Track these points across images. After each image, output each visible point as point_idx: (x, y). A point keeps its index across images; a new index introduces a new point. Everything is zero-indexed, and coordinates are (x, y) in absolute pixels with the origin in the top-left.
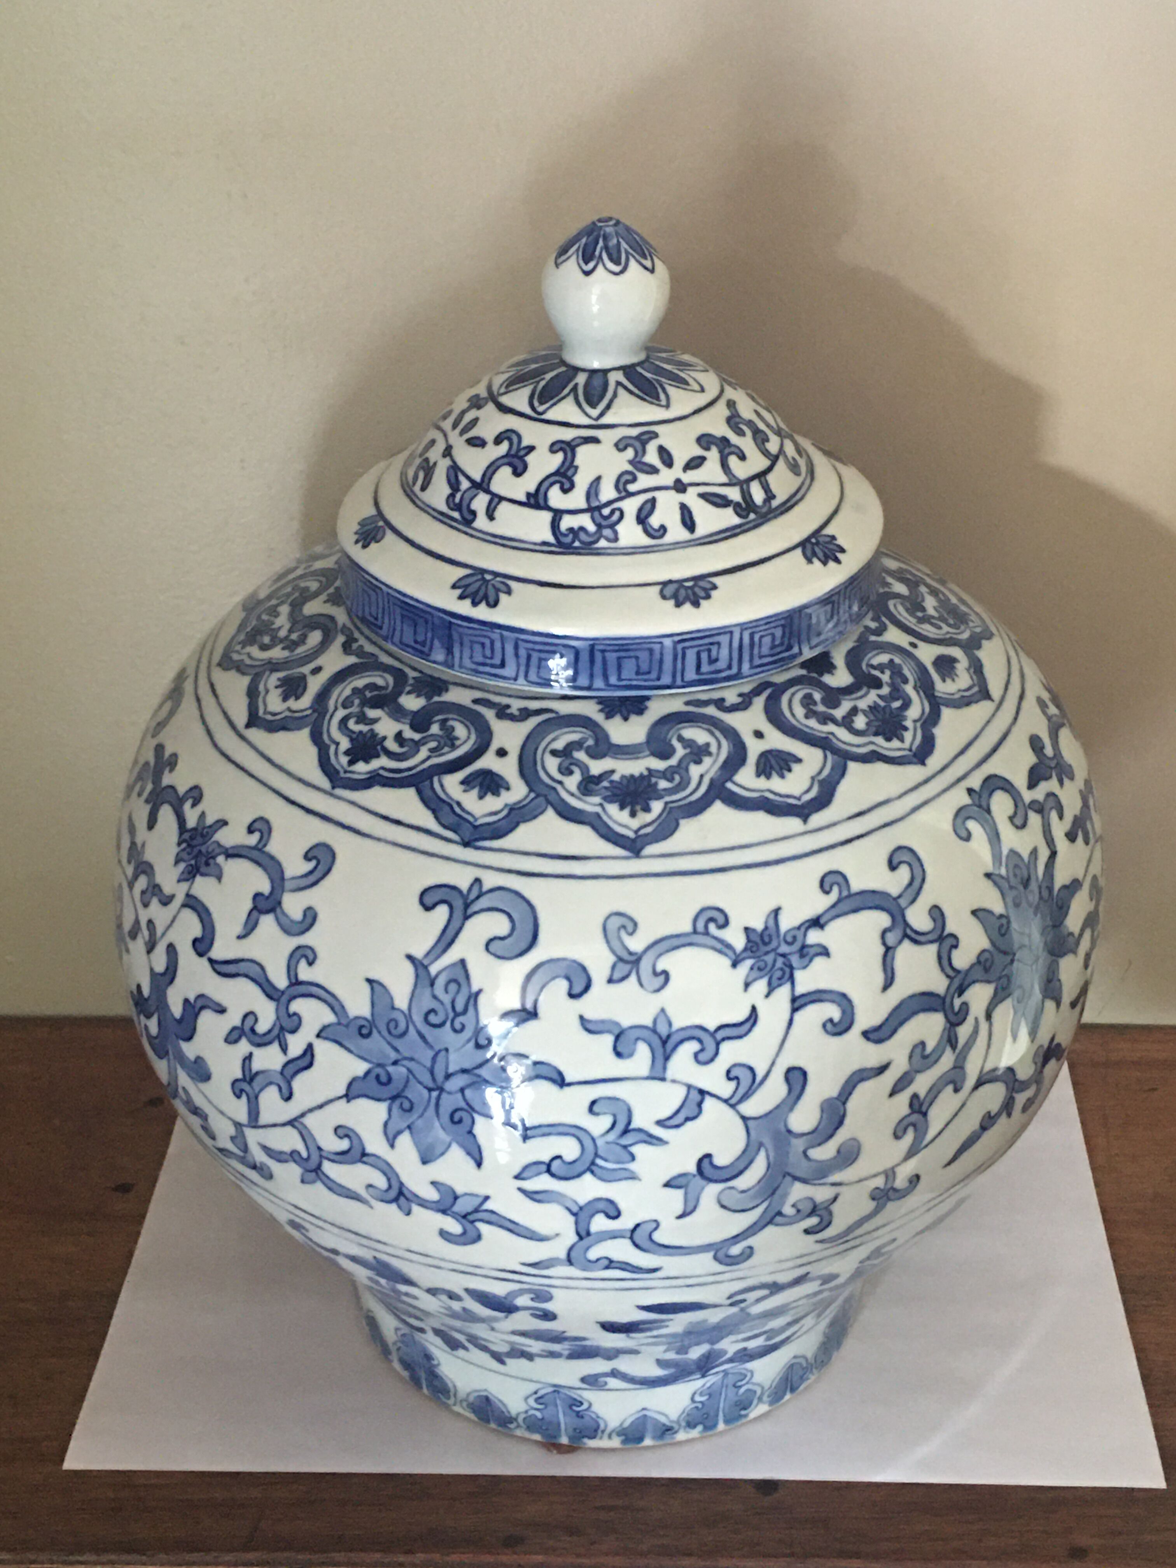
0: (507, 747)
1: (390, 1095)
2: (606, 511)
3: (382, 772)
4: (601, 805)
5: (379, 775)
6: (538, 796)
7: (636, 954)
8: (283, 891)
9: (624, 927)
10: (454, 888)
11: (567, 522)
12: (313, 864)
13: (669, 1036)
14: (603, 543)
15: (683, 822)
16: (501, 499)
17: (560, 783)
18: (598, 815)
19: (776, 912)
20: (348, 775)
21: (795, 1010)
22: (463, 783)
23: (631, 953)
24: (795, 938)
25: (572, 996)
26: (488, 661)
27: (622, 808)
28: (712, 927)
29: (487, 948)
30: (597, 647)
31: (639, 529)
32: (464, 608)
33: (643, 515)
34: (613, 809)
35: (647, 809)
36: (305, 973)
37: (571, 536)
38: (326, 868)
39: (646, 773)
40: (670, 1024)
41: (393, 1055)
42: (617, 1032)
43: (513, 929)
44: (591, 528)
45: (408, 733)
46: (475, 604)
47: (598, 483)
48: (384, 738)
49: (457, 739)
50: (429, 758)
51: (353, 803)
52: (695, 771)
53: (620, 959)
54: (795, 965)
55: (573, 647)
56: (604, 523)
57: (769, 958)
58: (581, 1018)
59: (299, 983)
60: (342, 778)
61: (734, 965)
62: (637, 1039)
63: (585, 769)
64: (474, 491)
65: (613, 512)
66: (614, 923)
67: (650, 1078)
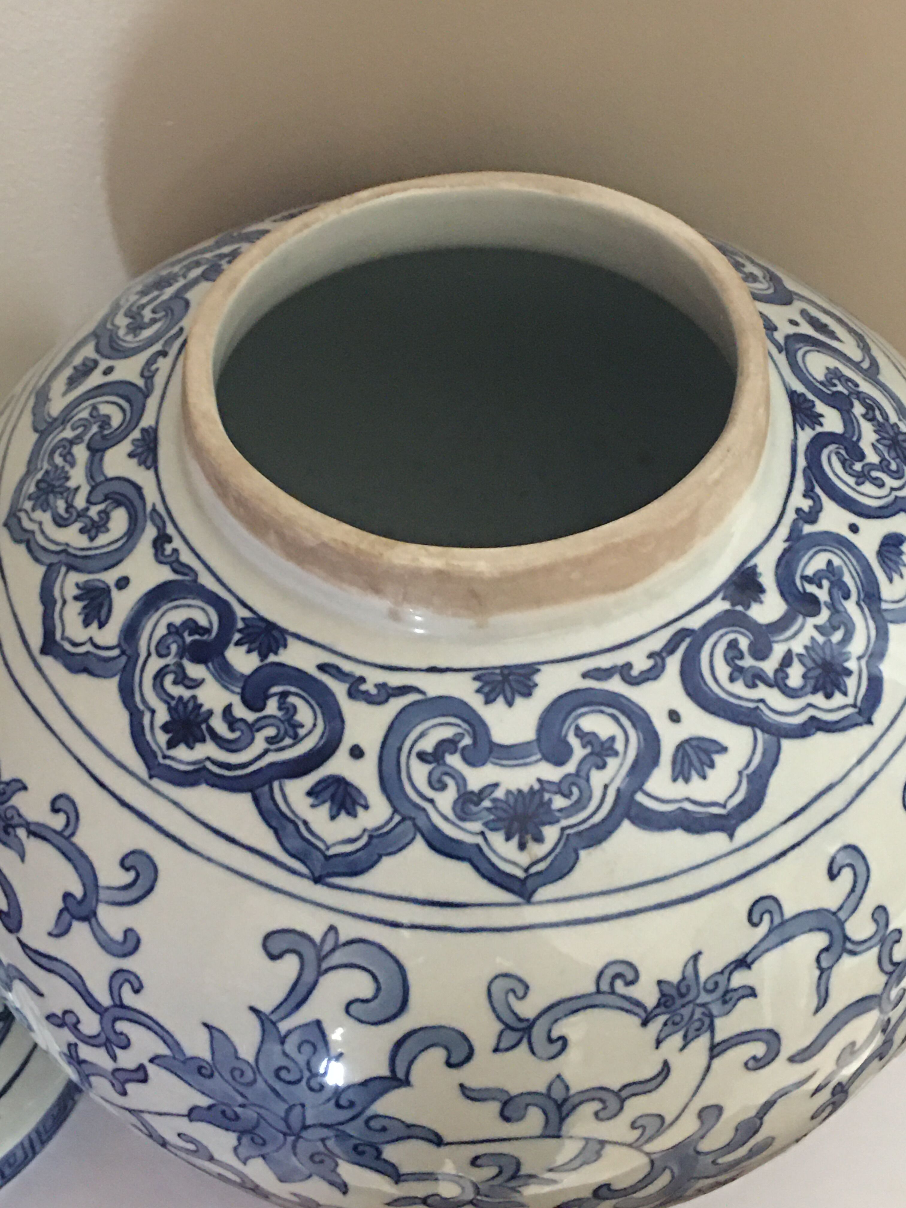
0: (364, 746)
1: (238, 1127)
3: (209, 765)
4: (482, 833)
5: (205, 768)
6: (403, 819)
7: (527, 1020)
8: (98, 901)
9: (514, 991)
10: (303, 935)
12: (129, 877)
13: (565, 1100)
15: (583, 854)
17: (431, 801)
18: (478, 846)
19: (696, 957)
20: (168, 762)
21: (712, 1057)
22: (309, 794)
23: (520, 1020)
24: (716, 984)
25: (449, 1064)
27: (508, 838)
28: (619, 986)
29: (347, 1012)
34: (497, 839)
35: (539, 839)
36: (128, 997)
38: (148, 885)
39: (537, 786)
40: (567, 1088)
41: (240, 1100)
42: (505, 1098)
43: (378, 989)
45: (240, 711)
48: (210, 713)
49: (302, 726)
50: (266, 752)
51: (176, 804)
52: (598, 779)
53: (508, 1027)
54: (715, 1012)
57: (686, 1012)
58: (462, 1086)
59: (122, 1006)
60: (160, 764)
61: (645, 1023)
62: (528, 1105)
63: (461, 780)
66: (499, 987)
67: (543, 1136)
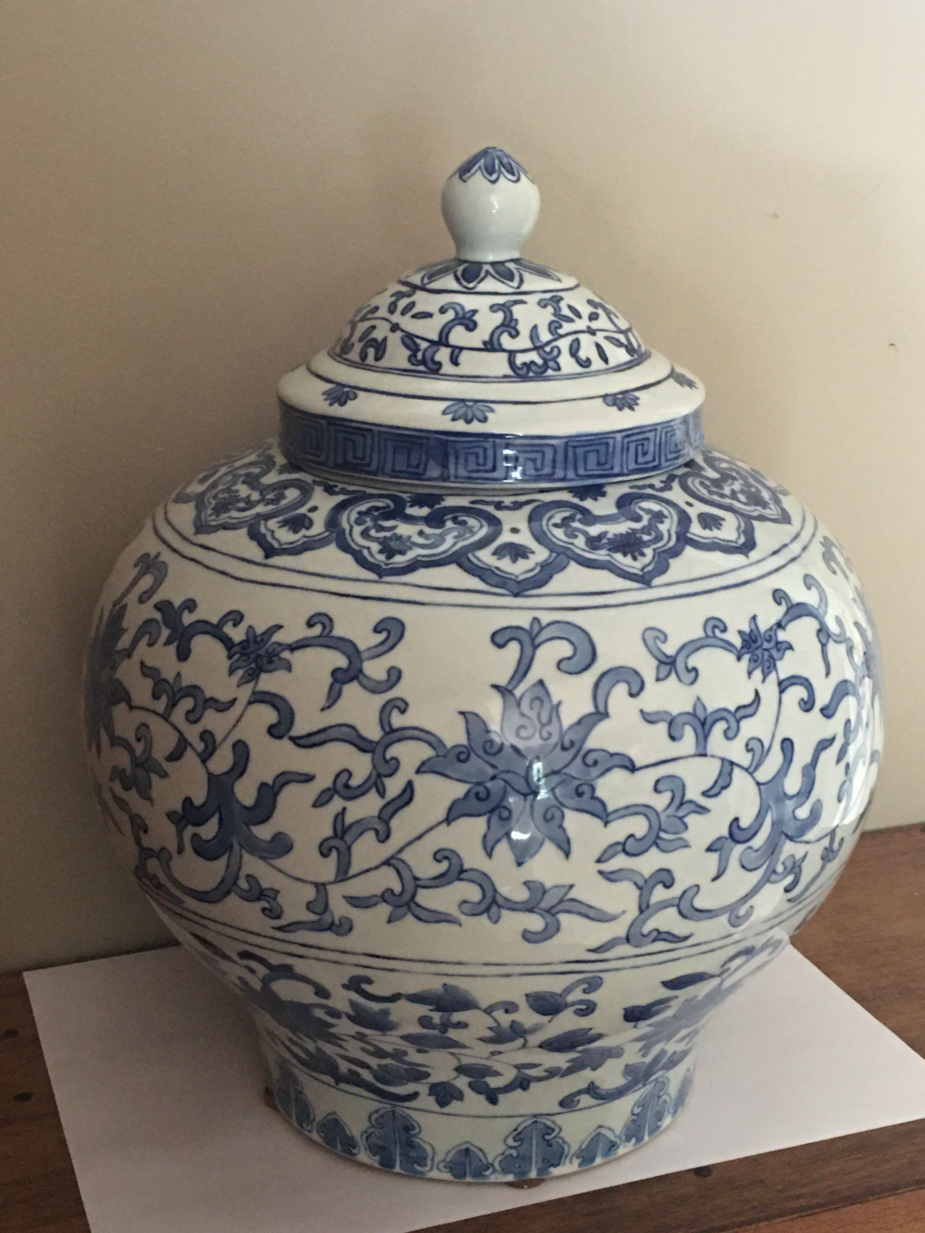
0: (517, 526)
1: (489, 809)
2: (548, 349)
3: (420, 558)
4: (609, 555)
5: (419, 561)
6: (558, 554)
7: (671, 657)
8: (362, 661)
9: (657, 638)
10: (518, 628)
11: (520, 359)
12: (384, 635)
13: (705, 719)
14: (550, 372)
15: (671, 561)
16: (461, 349)
17: (572, 544)
18: (609, 561)
19: (754, 618)
20: (389, 567)
21: (781, 692)
22: (494, 554)
23: (667, 657)
24: (770, 636)
25: (632, 695)
26: (482, 468)
27: (625, 555)
28: (717, 632)
29: (558, 667)
30: (570, 443)
31: (573, 360)
32: (460, 426)
33: (574, 351)
34: (619, 557)
35: (643, 555)
36: (397, 720)
37: (525, 369)
38: (399, 634)
39: (630, 531)
40: (705, 709)
41: (491, 772)
42: (669, 719)
43: (575, 649)
44: (540, 361)
45: (430, 531)
46: (468, 422)
47: (536, 330)
48: (409, 537)
49: (473, 527)
50: (455, 544)
51: (405, 584)
52: (663, 528)
53: (661, 662)
54: (775, 656)
55: (553, 445)
56: (548, 357)
57: (759, 652)
58: (642, 711)
59: (393, 731)
60: (384, 569)
61: (739, 658)
62: (684, 724)
63: (585, 533)
64: (435, 348)
65: (552, 350)
66: (649, 635)
67: (695, 755)
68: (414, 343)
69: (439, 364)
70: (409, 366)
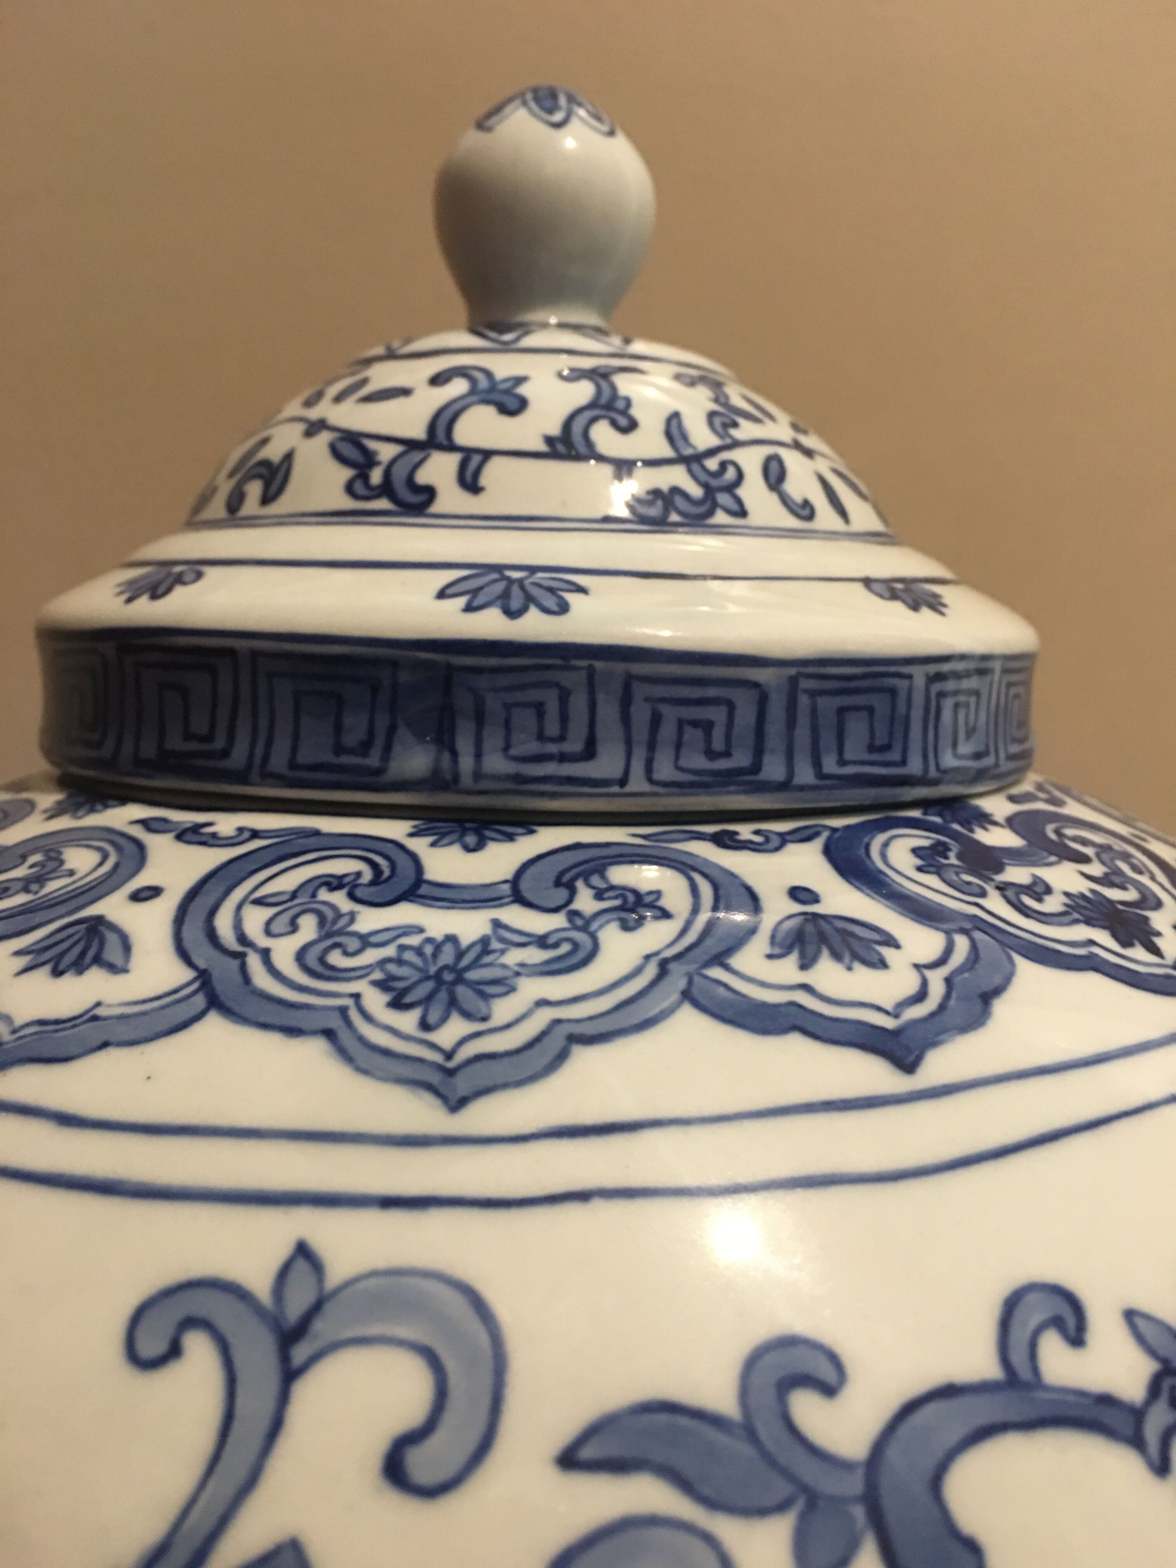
2: (712, 464)
11: (645, 480)
14: (721, 517)
16: (487, 454)
26: (552, 748)
31: (774, 498)
32: (489, 626)
33: (773, 478)
37: (660, 503)
44: (695, 491)
46: (512, 614)
47: (680, 425)
56: (714, 483)
64: (417, 456)
65: (723, 465)
68: (365, 451)
69: (430, 493)
70: (349, 504)
